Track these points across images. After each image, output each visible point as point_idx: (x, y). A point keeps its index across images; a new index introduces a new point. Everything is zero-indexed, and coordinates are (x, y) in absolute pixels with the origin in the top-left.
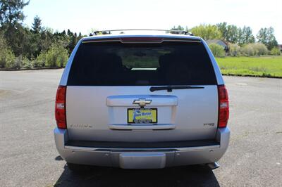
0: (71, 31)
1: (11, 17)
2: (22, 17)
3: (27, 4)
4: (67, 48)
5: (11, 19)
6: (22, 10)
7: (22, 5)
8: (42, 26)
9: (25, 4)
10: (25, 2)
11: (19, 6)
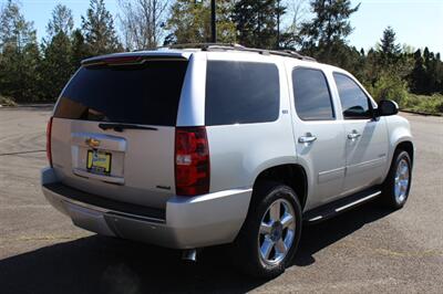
0: (430, 51)
1: (330, 30)
2: (347, 30)
3: (356, 10)
4: (406, 78)
5: (329, 34)
6: (348, 20)
7: (347, 13)
8: (395, 43)
9: (352, 11)
10: (352, 7)
11: (342, 14)
